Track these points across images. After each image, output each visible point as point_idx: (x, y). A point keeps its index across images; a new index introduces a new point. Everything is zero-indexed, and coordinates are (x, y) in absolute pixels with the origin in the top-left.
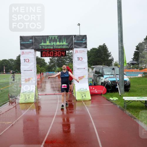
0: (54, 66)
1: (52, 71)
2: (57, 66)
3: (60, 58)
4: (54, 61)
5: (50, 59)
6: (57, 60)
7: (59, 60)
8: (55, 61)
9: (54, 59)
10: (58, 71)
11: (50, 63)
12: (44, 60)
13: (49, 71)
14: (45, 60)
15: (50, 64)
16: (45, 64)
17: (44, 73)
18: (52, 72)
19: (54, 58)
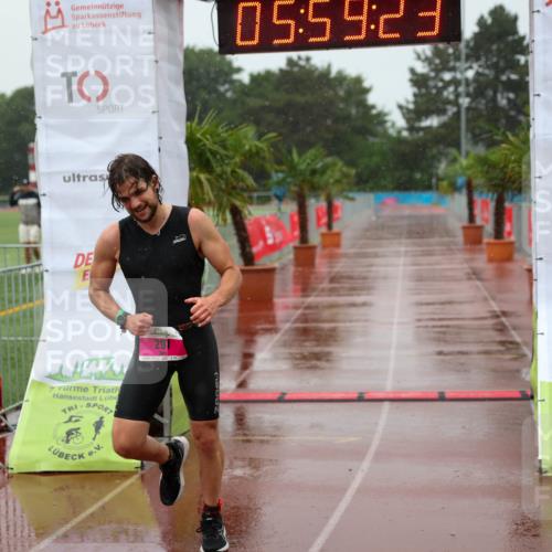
0: (447, 138)
1: (428, 187)
2: (476, 139)
3: (499, 71)
4: (449, 93)
5: (418, 81)
6: (480, 88)
7: (495, 84)
8: (458, 95)
9: (447, 76)
10: (461, 181)
11: (414, 114)
12: (357, 89)
13: (406, 186)
14: (367, 91)
15: (408, 120)
16: (371, 121)
17: (338, 202)
18: (426, 195)
19: (453, 69)
